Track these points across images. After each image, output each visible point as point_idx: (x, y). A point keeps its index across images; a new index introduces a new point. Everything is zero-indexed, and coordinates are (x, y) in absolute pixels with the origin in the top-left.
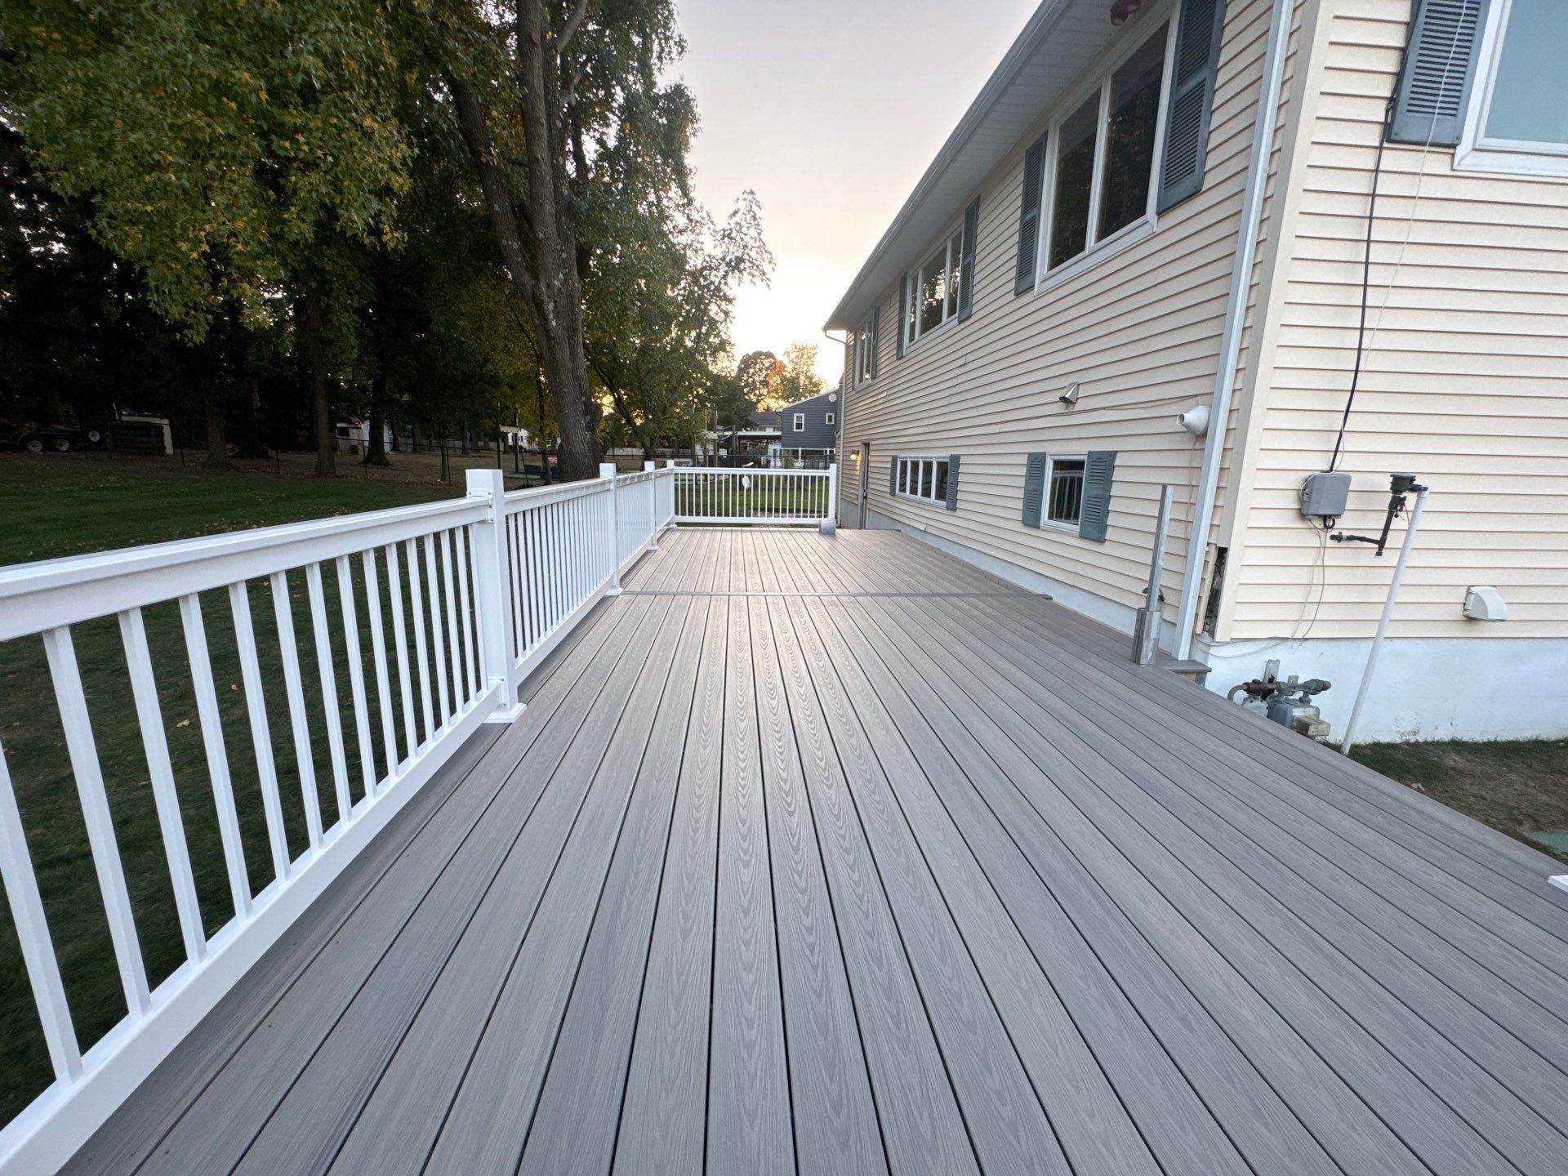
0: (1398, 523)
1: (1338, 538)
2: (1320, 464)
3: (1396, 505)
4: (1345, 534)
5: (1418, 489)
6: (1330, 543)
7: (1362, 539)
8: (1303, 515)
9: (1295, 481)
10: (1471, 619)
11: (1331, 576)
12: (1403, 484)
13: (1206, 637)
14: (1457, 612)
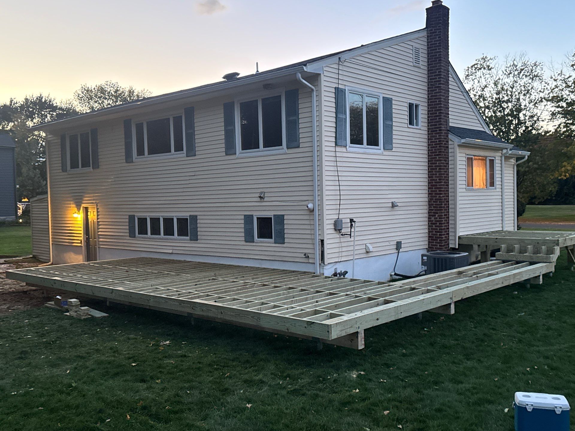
0: (353, 230)
1: (342, 235)
2: (336, 217)
3: (352, 225)
4: (343, 234)
5: (354, 222)
6: (341, 236)
7: (347, 234)
8: (335, 230)
9: (332, 222)
10: (367, 252)
11: (343, 245)
12: (352, 221)
13: (322, 264)
14: (364, 251)
